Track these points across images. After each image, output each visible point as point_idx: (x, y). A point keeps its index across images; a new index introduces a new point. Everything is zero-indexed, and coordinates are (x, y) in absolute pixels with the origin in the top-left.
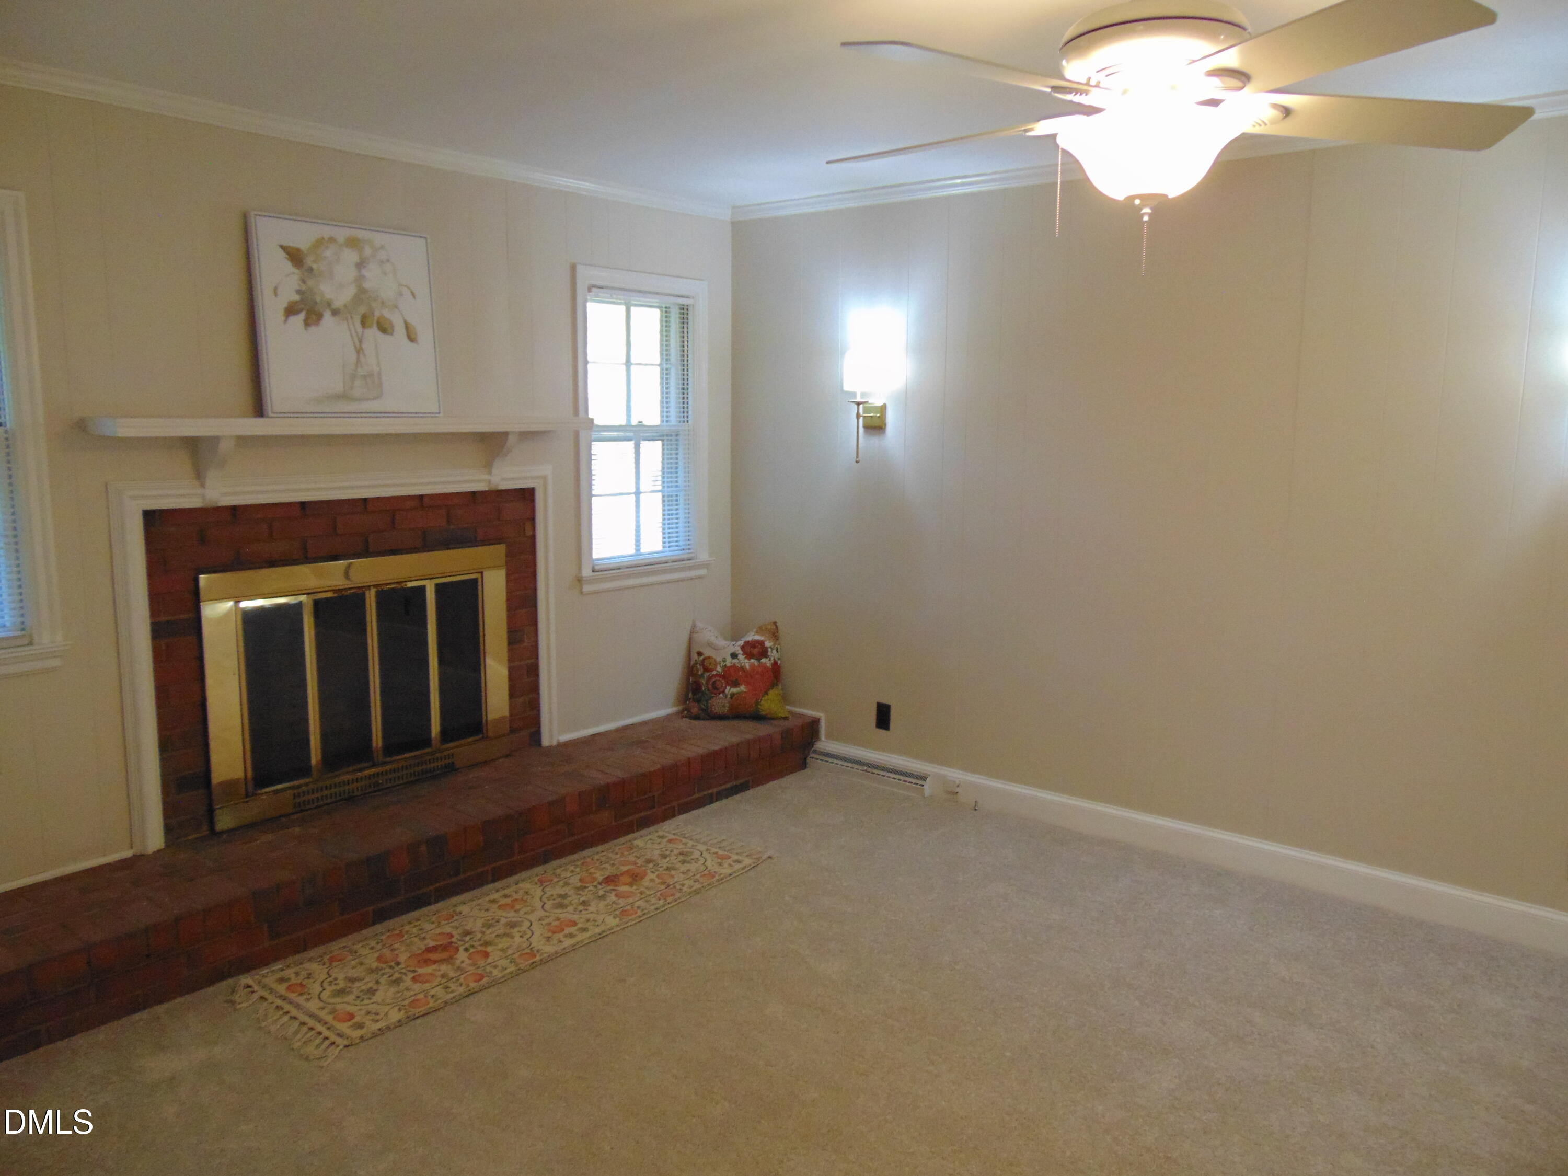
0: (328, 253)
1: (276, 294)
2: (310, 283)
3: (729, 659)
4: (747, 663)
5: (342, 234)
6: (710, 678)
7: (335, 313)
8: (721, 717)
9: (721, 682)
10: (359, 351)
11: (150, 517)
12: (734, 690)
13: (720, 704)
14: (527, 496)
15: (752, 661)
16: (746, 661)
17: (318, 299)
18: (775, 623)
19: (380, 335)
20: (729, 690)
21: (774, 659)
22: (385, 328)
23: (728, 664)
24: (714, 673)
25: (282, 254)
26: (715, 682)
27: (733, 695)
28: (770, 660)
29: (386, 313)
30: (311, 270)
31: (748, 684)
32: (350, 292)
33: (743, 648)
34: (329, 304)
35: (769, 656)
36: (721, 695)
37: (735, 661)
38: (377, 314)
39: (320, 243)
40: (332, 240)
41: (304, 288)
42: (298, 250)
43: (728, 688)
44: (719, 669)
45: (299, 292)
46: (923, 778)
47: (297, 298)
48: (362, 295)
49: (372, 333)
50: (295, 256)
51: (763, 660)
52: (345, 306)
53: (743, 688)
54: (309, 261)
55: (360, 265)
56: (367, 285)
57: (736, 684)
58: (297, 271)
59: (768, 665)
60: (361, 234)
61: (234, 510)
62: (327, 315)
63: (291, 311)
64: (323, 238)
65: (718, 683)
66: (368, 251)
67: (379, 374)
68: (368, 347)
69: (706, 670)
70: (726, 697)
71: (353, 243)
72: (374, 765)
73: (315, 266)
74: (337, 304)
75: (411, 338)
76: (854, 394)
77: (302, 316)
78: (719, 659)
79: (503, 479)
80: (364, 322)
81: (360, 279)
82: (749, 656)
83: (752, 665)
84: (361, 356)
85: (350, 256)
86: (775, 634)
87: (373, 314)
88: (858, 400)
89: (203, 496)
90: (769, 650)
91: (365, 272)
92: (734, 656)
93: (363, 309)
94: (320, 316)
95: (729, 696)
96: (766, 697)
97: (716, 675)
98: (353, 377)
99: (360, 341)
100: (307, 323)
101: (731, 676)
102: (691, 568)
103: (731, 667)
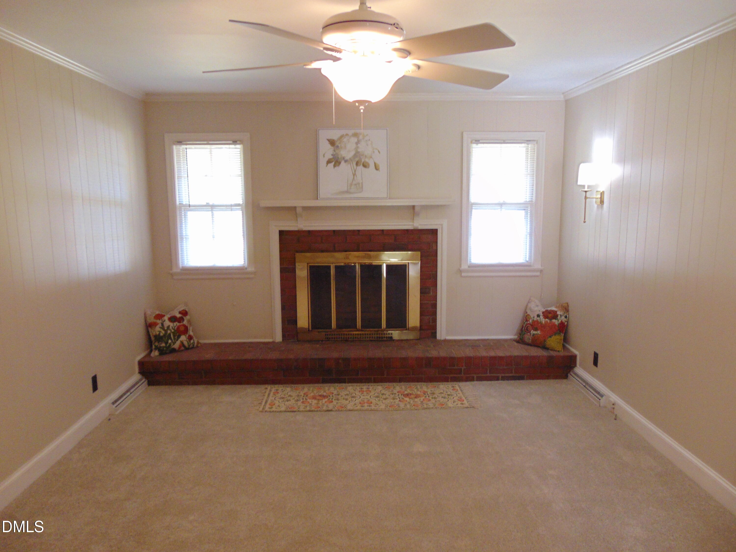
0: (345, 140)
1: (324, 156)
2: (337, 151)
3: (536, 317)
4: (543, 320)
5: (351, 132)
6: (527, 324)
7: (346, 161)
8: (528, 344)
9: (530, 328)
10: (354, 175)
11: (281, 233)
12: (535, 332)
13: (528, 338)
14: (434, 232)
15: (547, 320)
16: (544, 319)
17: (340, 157)
18: (567, 304)
19: (363, 169)
20: (533, 332)
21: (561, 321)
22: (365, 166)
23: (535, 319)
24: (528, 322)
25: (328, 142)
26: (527, 327)
27: (533, 335)
28: (558, 321)
29: (367, 160)
30: (338, 147)
31: (542, 331)
32: (353, 153)
33: (543, 313)
34: (344, 158)
35: (558, 319)
36: (529, 334)
37: (538, 318)
38: (363, 160)
39: (342, 136)
40: (347, 135)
41: (335, 153)
42: (334, 140)
43: (532, 331)
44: (531, 321)
45: (332, 155)
46: (602, 396)
47: (331, 157)
48: (357, 154)
49: (361, 167)
50: (332, 143)
51: (554, 321)
52: (350, 159)
53: (539, 332)
54: (337, 144)
55: (357, 143)
56: (359, 150)
57: (536, 329)
58: (332, 147)
59: (556, 323)
60: (358, 131)
61: (309, 232)
62: (343, 163)
63: (329, 162)
64: (343, 135)
65: (529, 328)
66: (361, 137)
67: (362, 183)
68: (358, 174)
69: (527, 321)
70: (531, 335)
71: (355, 135)
72: (357, 331)
73: (339, 145)
74: (347, 158)
75: (377, 168)
76: (584, 186)
77: (333, 163)
78: (532, 317)
79: (420, 225)
80: (357, 164)
81: (357, 147)
82: (545, 317)
83: (546, 322)
84: (355, 176)
85: (354, 140)
86: (566, 309)
87: (361, 161)
88: (586, 189)
89: (297, 226)
90: (559, 316)
91: (359, 145)
92: (538, 316)
93: (357, 159)
94: (340, 163)
95: (532, 335)
96: (550, 339)
97: (529, 324)
98: (351, 184)
99: (355, 171)
100: (335, 166)
101: (535, 325)
102: (529, 271)
103: (536, 321)
